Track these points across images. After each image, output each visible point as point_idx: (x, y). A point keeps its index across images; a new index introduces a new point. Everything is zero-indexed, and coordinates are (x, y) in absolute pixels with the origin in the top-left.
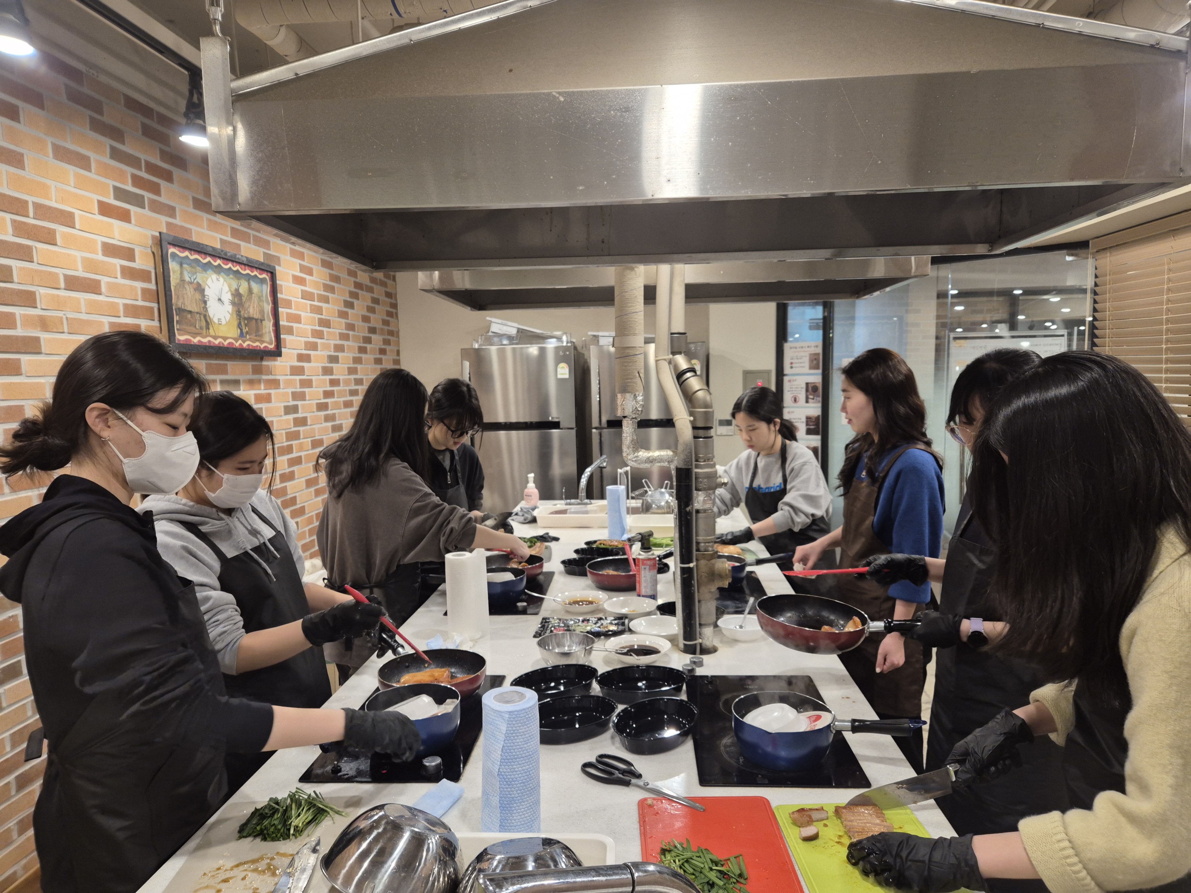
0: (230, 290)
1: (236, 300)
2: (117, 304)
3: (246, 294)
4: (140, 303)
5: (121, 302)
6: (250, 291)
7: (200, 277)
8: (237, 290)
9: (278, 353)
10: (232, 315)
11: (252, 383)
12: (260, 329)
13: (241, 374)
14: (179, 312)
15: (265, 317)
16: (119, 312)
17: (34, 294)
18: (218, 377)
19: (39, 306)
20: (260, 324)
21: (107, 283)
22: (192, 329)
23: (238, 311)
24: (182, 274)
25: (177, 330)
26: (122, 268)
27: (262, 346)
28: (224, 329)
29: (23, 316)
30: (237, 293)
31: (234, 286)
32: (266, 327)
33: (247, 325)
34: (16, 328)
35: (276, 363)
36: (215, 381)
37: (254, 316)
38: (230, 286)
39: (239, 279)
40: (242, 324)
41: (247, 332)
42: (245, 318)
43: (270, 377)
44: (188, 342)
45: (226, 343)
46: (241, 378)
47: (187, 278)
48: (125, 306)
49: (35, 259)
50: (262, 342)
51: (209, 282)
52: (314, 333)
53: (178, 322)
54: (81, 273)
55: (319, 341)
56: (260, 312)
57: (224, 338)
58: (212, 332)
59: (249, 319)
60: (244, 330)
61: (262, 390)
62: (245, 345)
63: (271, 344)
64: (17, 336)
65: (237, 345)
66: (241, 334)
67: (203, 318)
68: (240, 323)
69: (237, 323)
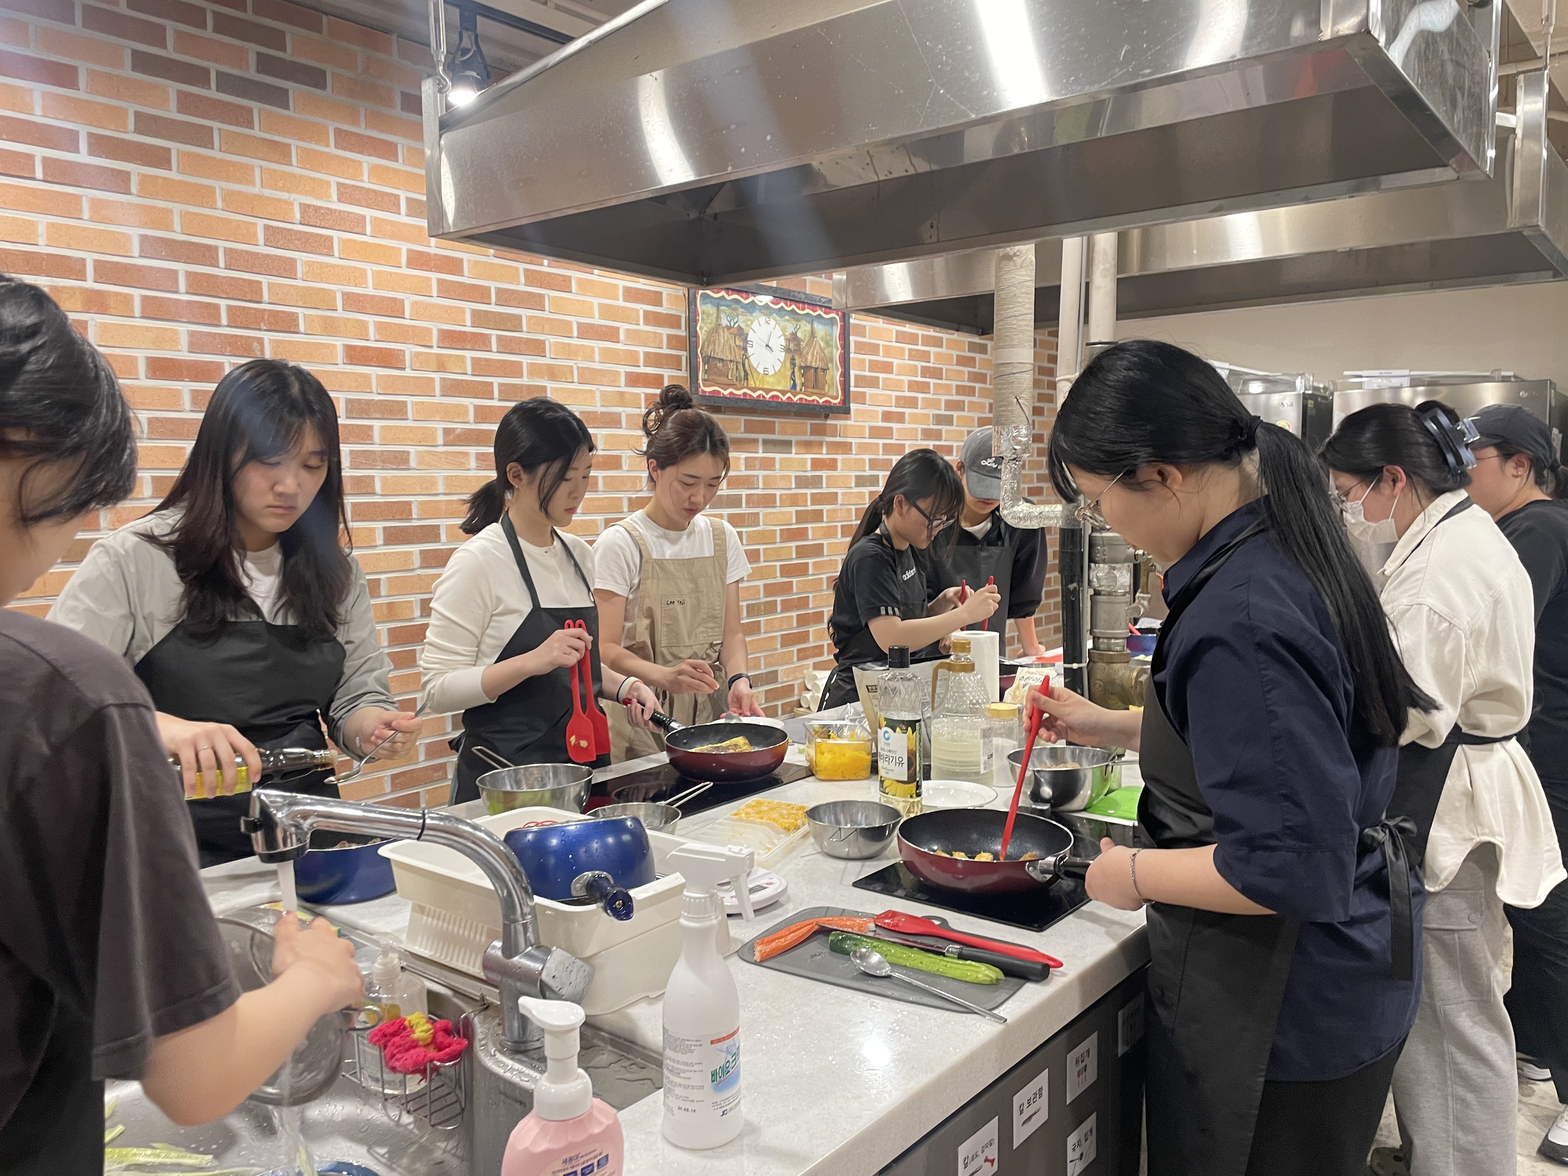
0: (784, 334)
1: (791, 346)
2: (638, 352)
3: (808, 338)
4: (665, 351)
5: (641, 350)
6: (813, 335)
7: (741, 321)
8: (794, 335)
9: (844, 410)
10: (784, 363)
11: (808, 446)
12: (820, 380)
13: (794, 434)
14: (708, 360)
15: (830, 365)
16: (638, 361)
17: (543, 342)
18: (761, 437)
19: (548, 355)
20: (821, 373)
21: (627, 330)
22: (723, 380)
23: (793, 359)
24: (718, 317)
25: (704, 380)
26: (646, 313)
27: (821, 401)
28: (771, 380)
29: (531, 365)
30: (794, 338)
31: (790, 329)
32: (833, 378)
33: (803, 375)
34: (521, 376)
35: (849, 422)
36: (756, 441)
37: (813, 365)
38: (784, 330)
39: (798, 320)
40: (797, 374)
41: (803, 384)
42: (801, 367)
43: (838, 439)
44: (715, 395)
45: (768, 397)
46: (794, 439)
47: (724, 322)
48: (647, 354)
49: (547, 308)
50: (822, 396)
51: (755, 326)
52: (914, 386)
53: (706, 372)
54: (597, 321)
55: (920, 396)
56: (822, 359)
57: (767, 391)
58: (751, 383)
59: (806, 368)
60: (798, 382)
61: (824, 455)
62: (795, 399)
63: (836, 398)
64: (522, 386)
65: (784, 398)
66: (794, 386)
67: (741, 367)
68: (793, 373)
69: (789, 373)
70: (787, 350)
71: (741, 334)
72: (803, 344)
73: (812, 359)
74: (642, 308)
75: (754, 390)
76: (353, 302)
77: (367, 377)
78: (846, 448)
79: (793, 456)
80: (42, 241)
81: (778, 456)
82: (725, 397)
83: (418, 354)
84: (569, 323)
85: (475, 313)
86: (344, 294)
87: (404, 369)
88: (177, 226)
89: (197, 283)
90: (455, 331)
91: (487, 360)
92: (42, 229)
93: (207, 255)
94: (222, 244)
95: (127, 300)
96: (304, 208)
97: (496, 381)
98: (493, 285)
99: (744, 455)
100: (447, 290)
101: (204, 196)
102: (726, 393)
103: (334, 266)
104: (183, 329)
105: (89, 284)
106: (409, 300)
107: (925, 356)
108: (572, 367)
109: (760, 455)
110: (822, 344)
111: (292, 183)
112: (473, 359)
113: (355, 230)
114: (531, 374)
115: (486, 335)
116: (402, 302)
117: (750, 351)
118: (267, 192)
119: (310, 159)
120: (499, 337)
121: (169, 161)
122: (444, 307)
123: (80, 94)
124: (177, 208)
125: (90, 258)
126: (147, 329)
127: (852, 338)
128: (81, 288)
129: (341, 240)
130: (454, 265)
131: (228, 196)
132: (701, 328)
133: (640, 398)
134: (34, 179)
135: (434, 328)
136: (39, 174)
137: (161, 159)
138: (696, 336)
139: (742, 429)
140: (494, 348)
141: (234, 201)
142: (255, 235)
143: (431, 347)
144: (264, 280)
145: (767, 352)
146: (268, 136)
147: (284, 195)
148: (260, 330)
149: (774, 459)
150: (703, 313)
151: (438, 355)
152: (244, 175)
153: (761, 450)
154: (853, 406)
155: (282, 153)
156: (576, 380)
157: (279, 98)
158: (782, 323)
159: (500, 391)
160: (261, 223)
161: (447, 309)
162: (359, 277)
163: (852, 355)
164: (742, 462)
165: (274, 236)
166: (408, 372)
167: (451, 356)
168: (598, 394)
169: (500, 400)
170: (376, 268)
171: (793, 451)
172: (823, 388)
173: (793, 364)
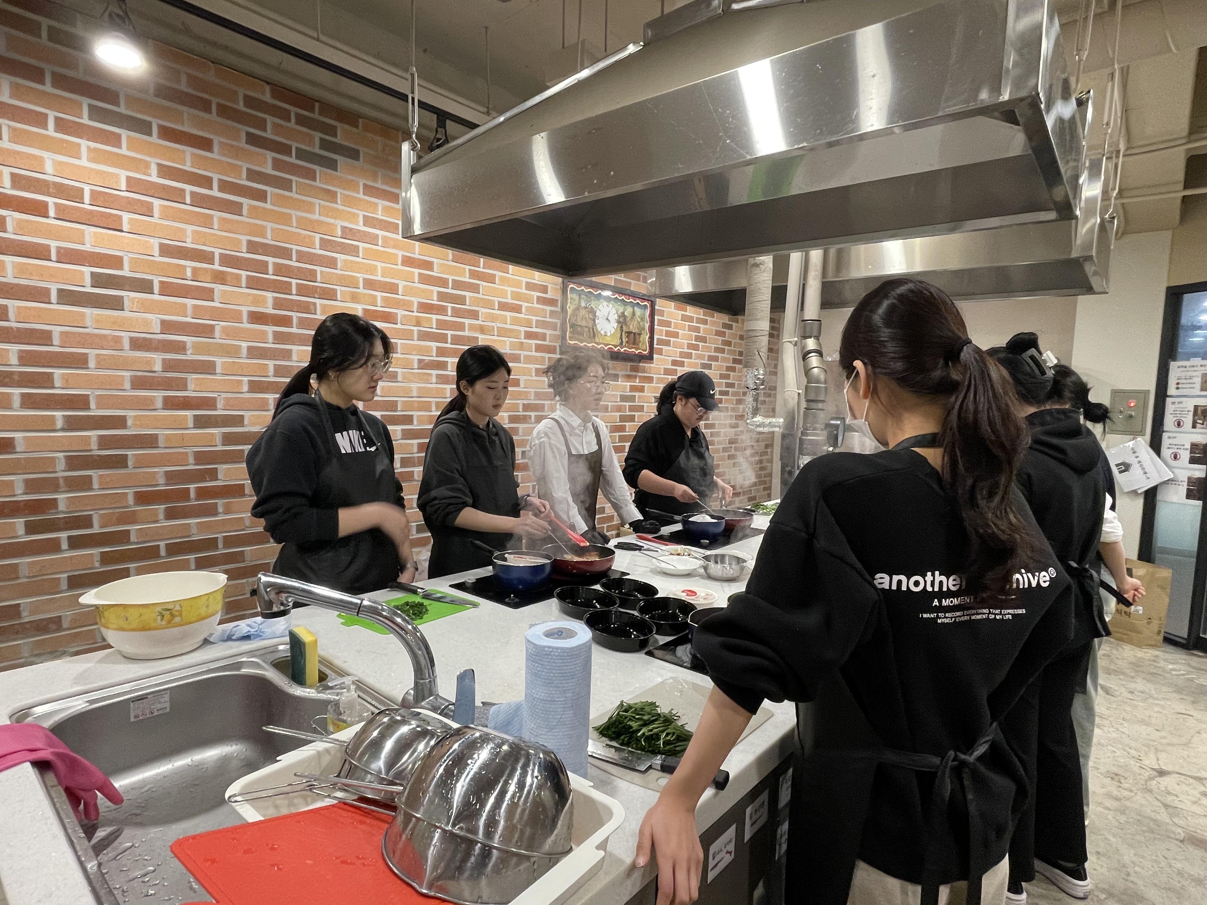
0: (617, 313)
1: (621, 320)
2: (532, 320)
3: (631, 316)
4: (548, 320)
5: (534, 318)
6: (634, 314)
7: (593, 304)
8: (623, 313)
9: (649, 358)
10: (616, 330)
11: (629, 377)
12: (637, 340)
13: (620, 370)
14: (573, 326)
15: (643, 332)
16: (532, 325)
17: (478, 312)
19: (480, 319)
20: (637, 336)
21: (527, 307)
22: (581, 337)
23: (622, 327)
24: (579, 301)
25: (569, 337)
26: (538, 297)
27: (637, 352)
28: (609, 339)
29: (470, 324)
30: (623, 315)
31: (621, 310)
32: (644, 339)
33: (627, 337)
34: (464, 331)
35: (652, 365)
37: (633, 331)
38: (617, 310)
39: (625, 305)
40: (624, 336)
41: (627, 342)
42: (626, 332)
43: (645, 375)
45: (606, 348)
46: (620, 373)
47: (583, 304)
48: (537, 321)
49: (481, 292)
50: (637, 349)
51: (600, 307)
52: (690, 346)
53: (571, 332)
54: (509, 300)
55: (694, 352)
56: (638, 328)
57: (606, 345)
58: (597, 340)
59: (629, 333)
60: (624, 340)
61: (637, 383)
62: (622, 350)
63: (646, 351)
64: (465, 336)
65: (616, 350)
66: (622, 343)
67: (591, 330)
68: (621, 335)
69: (619, 335)
70: (619, 322)
71: (593, 312)
72: (628, 319)
73: (633, 328)
74: (536, 294)
75: (598, 344)
76: (370, 284)
78: (650, 380)
79: (619, 383)
80: (189, 240)
83: (405, 316)
84: (493, 301)
85: (439, 293)
86: (364, 279)
87: (397, 324)
88: (269, 236)
89: (279, 270)
90: (427, 303)
91: (445, 321)
92: (189, 233)
93: (286, 253)
94: (295, 247)
95: (238, 277)
96: (344, 228)
97: (450, 333)
98: (451, 278)
100: (424, 279)
101: (285, 219)
102: (582, 345)
103: (358, 263)
104: (270, 296)
105: (217, 267)
106: (401, 284)
107: (697, 329)
108: (494, 326)
110: (639, 320)
111: (337, 214)
112: (437, 320)
113: (373, 242)
114: (470, 330)
115: (445, 306)
116: (397, 285)
117: (597, 321)
118: (322, 218)
119: (349, 201)
120: (453, 308)
121: (266, 198)
122: (421, 289)
123: (215, 155)
124: (269, 226)
125: (217, 252)
126: (249, 294)
127: (656, 317)
128: (211, 269)
129: (364, 248)
130: (428, 265)
131: (299, 219)
132: (569, 307)
133: (532, 346)
134: (185, 204)
135: (415, 300)
136: (188, 201)
137: (261, 196)
138: (566, 312)
140: (449, 314)
141: (303, 224)
142: (314, 243)
143: (413, 312)
144: (318, 269)
145: (606, 322)
146: (325, 186)
147: (332, 221)
148: (314, 298)
150: (571, 298)
151: (417, 317)
152: (310, 208)
154: (655, 356)
155: (332, 196)
156: (496, 334)
157: (332, 165)
158: (617, 307)
159: (451, 338)
160: (318, 236)
161: (424, 291)
162: (372, 270)
163: (655, 327)
165: (325, 244)
166: (399, 326)
167: (424, 317)
168: (508, 342)
169: (451, 344)
170: (383, 265)
171: (620, 380)
172: (638, 345)
173: (622, 330)
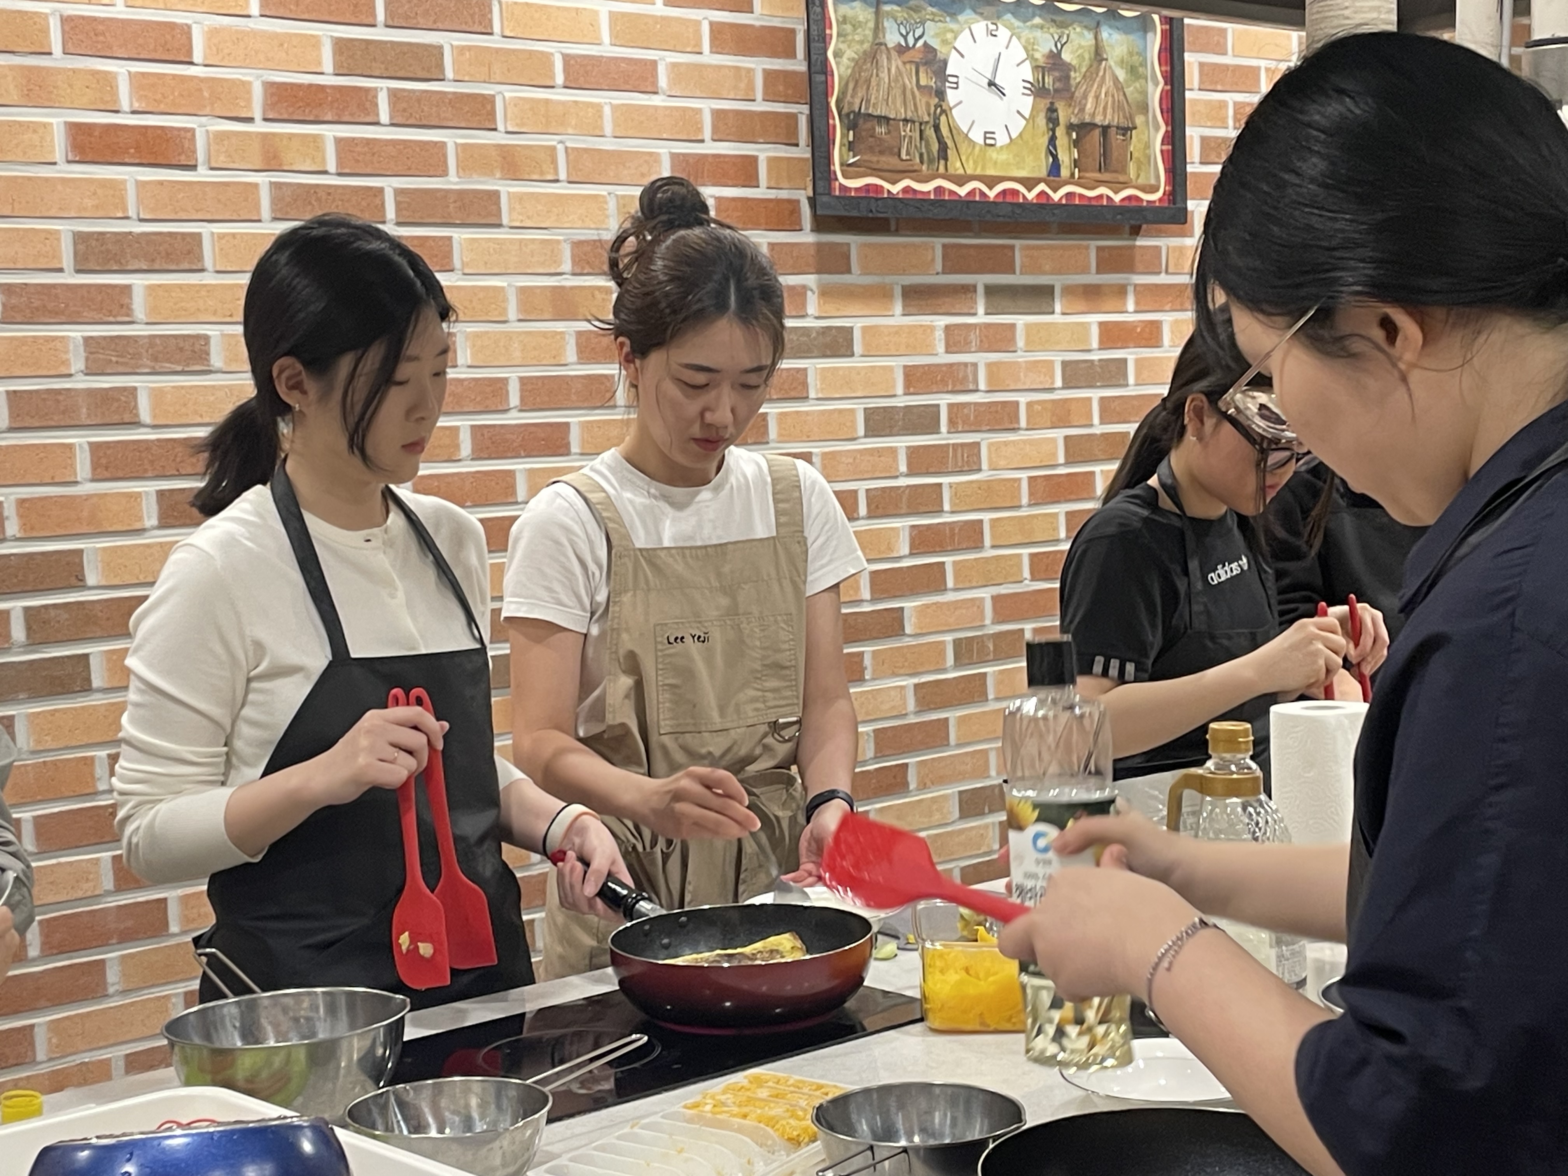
0: (1030, 57)
1: (1048, 81)
2: (699, 111)
3: (1086, 63)
4: (760, 106)
5: (706, 106)
6: (1098, 54)
7: (932, 34)
8: (1055, 58)
9: (1175, 216)
10: (1031, 120)
12: (1118, 150)
13: (1058, 272)
14: (852, 120)
15: (1139, 120)
16: (700, 130)
17: (489, 100)
18: (981, 280)
19: (500, 126)
20: (1116, 138)
21: (674, 66)
22: (889, 161)
24: (878, 29)
25: (845, 165)
26: (717, 29)
27: (1117, 198)
28: (1003, 157)
29: (464, 149)
30: (1055, 62)
31: (1045, 44)
32: (1148, 146)
33: (1076, 143)
34: (445, 173)
35: (1187, 241)
36: (969, 290)
37: (1100, 120)
38: (1029, 48)
39: (1062, 26)
40: (1062, 141)
41: (1076, 163)
42: (1071, 127)
43: (1162, 279)
44: (871, 193)
45: (992, 194)
46: (1058, 282)
47: (892, 38)
48: (718, 115)
49: (497, 28)
50: (1118, 186)
51: (963, 41)
53: (851, 147)
54: (607, 49)
56: (1120, 108)
57: (992, 181)
58: (956, 166)
59: (1082, 129)
60: (1065, 158)
61: (1126, 314)
62: (1057, 196)
63: (1154, 189)
64: (447, 191)
65: (1031, 195)
66: (1055, 168)
67: (930, 132)
68: (1052, 140)
69: (1045, 140)
70: (1038, 90)
71: (933, 63)
72: (1076, 77)
73: (1096, 107)
74: (706, 17)
75: (960, 180)
76: (85, 35)
77: (116, 187)
79: (1057, 318)
81: (1020, 321)
82: (892, 198)
83: (222, 137)
84: (546, 58)
85: (341, 46)
86: (64, 20)
87: (194, 168)
90: (300, 86)
91: (368, 142)
97: (390, 185)
99: (942, 321)
100: (280, 2)
102: (895, 189)
106: (200, 25)
108: (554, 148)
109: (981, 317)
110: (1121, 75)
112: (338, 141)
114: (463, 168)
115: (367, 90)
116: (184, 30)
117: (952, 96)
120: (394, 95)
122: (275, 36)
127: (1190, 59)
132: (837, 55)
135: (254, 79)
138: (825, 69)
139: (939, 267)
143: (250, 120)
145: (992, 97)
149: (1013, 326)
150: (844, 20)
151: (265, 136)
153: (981, 310)
156: (563, 176)
158: (1026, 34)
159: (398, 204)
164: (940, 335)
166: (203, 174)
167: (291, 136)
168: (612, 203)
171: (1058, 307)
172: (1124, 170)
173: (1053, 121)
